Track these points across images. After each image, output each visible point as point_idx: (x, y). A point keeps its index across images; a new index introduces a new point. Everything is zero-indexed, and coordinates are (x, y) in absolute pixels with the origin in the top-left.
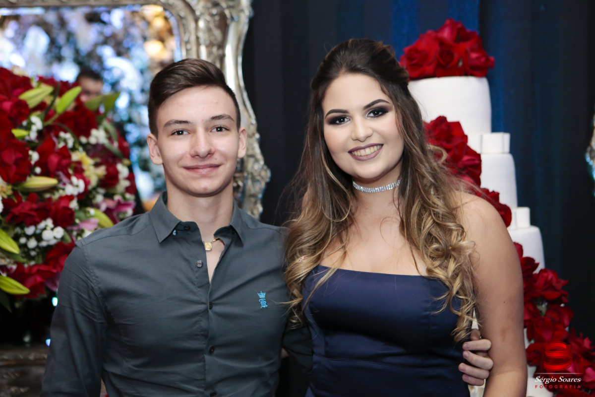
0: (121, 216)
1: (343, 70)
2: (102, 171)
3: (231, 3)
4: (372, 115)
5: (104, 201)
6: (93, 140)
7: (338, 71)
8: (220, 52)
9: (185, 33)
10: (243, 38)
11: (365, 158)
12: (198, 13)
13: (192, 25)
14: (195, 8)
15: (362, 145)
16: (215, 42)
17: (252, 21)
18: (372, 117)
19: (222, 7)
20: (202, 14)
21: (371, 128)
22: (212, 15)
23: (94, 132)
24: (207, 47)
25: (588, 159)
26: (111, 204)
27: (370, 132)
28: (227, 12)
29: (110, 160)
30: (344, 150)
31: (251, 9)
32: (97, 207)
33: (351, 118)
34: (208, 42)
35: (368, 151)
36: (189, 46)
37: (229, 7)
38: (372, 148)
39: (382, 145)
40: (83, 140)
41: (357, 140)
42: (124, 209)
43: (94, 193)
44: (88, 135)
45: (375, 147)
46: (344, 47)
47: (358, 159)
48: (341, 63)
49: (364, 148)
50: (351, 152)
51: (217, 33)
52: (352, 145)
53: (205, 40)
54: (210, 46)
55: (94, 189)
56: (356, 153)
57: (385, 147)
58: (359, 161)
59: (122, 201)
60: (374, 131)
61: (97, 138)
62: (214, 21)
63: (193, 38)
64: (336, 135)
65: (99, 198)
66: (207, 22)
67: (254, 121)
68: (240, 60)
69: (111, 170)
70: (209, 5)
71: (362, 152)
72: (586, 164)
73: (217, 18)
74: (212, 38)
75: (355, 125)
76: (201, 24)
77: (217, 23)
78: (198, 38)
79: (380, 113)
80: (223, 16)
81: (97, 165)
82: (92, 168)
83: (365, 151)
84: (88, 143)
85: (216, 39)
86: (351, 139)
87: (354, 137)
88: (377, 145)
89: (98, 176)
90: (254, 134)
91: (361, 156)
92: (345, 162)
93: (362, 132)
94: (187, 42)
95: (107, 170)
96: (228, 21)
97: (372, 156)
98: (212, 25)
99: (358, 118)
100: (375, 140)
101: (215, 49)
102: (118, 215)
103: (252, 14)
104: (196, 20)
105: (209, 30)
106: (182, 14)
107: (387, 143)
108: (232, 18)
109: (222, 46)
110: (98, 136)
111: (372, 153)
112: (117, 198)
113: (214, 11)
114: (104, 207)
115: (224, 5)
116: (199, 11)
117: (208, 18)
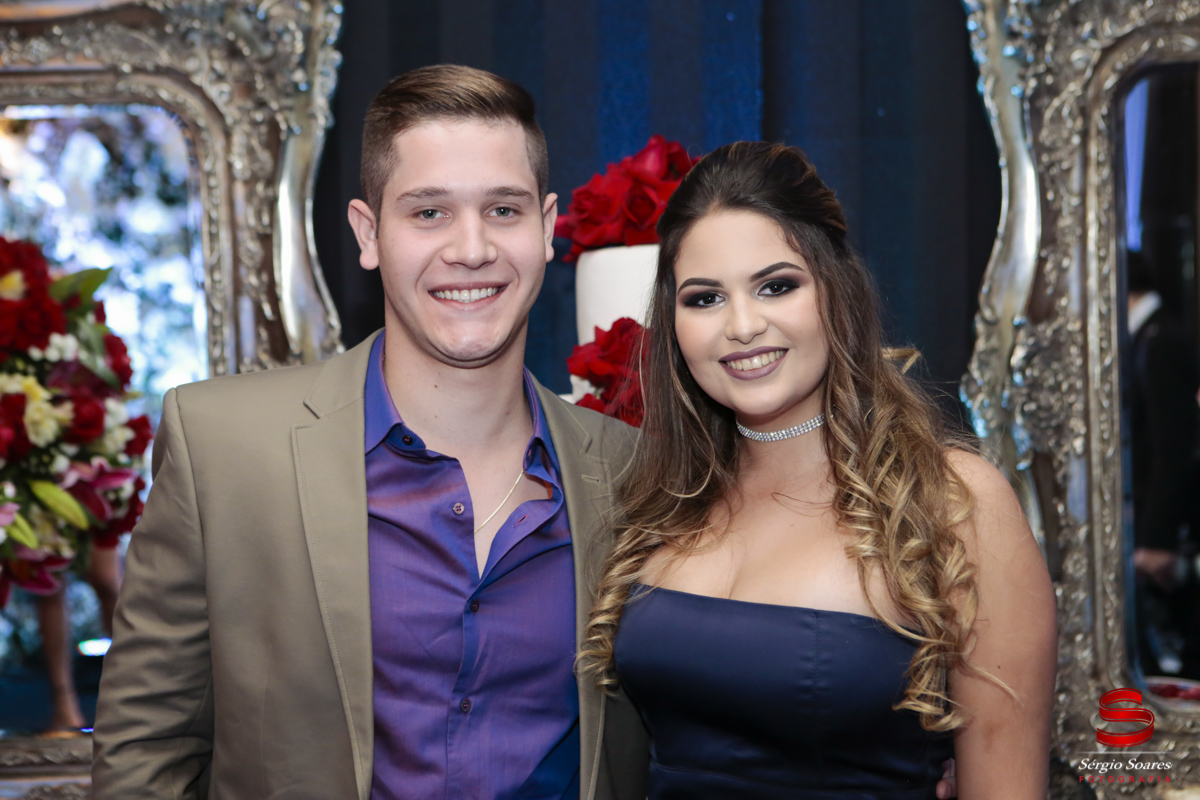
0: (112, 496)
1: (716, 203)
2: (66, 412)
3: (288, 102)
4: (768, 291)
5: (72, 467)
6: (52, 354)
7: (706, 204)
8: (270, 192)
9: (206, 156)
10: (314, 166)
11: (749, 375)
12: (229, 121)
13: (217, 143)
14: (223, 109)
15: (746, 349)
16: (261, 174)
17: (331, 135)
18: (767, 296)
19: (270, 109)
20: (236, 122)
21: (764, 317)
22: (255, 124)
23: (56, 339)
24: (247, 182)
25: (963, 397)
26: (86, 472)
27: (761, 325)
28: (279, 118)
29: (85, 391)
30: (711, 358)
31: (328, 113)
32: (57, 479)
33: (726, 297)
34: (248, 174)
35: (756, 361)
36: (213, 182)
37: (282, 109)
38: (765, 356)
39: (785, 350)
40: (35, 353)
41: (735, 339)
42: (115, 483)
43: (53, 451)
44: (43, 344)
45: (772, 355)
46: (720, 156)
47: (738, 376)
48: (712, 188)
49: (749, 356)
50: (724, 362)
51: (265, 156)
52: (727, 350)
53: (244, 169)
54: (250, 182)
55: (55, 444)
56: (733, 364)
57: (791, 354)
58: (738, 380)
59: (108, 467)
60: (770, 322)
61: (61, 350)
62: (259, 135)
63: (220, 168)
64: (698, 328)
65: (61, 463)
66: (248, 135)
67: (335, 321)
68: (309, 205)
69: (86, 409)
70: (249, 104)
71: (746, 364)
72: (962, 406)
73: (264, 129)
74: (256, 166)
75: (733, 311)
76: (238, 139)
77: (264, 138)
78: (230, 166)
79: (784, 289)
80: (273, 126)
81: (56, 401)
82: (47, 407)
83: (751, 361)
84: (44, 361)
85: (262, 169)
86: (724, 338)
87: (729, 332)
88: (774, 350)
89: (59, 422)
90: (334, 346)
91: (743, 370)
92: (714, 379)
93: (745, 325)
94: (209, 174)
95: (76, 410)
96: (283, 137)
97: (765, 370)
98: (255, 142)
99: (740, 297)
100: (771, 340)
101: (260, 188)
102: (105, 494)
103: (331, 122)
104: (228, 134)
105: (251, 152)
106: (202, 122)
107: (795, 347)
108: (290, 130)
109: (272, 181)
110: (63, 346)
111: (763, 366)
112: (97, 461)
113: (259, 116)
114: (71, 479)
115: (274, 105)
116: (231, 114)
117: (246, 127)
